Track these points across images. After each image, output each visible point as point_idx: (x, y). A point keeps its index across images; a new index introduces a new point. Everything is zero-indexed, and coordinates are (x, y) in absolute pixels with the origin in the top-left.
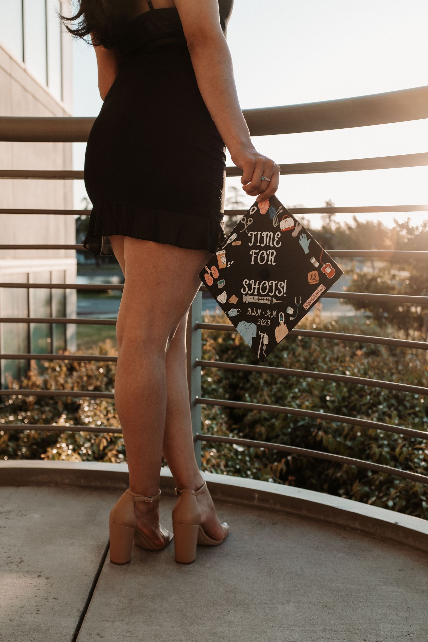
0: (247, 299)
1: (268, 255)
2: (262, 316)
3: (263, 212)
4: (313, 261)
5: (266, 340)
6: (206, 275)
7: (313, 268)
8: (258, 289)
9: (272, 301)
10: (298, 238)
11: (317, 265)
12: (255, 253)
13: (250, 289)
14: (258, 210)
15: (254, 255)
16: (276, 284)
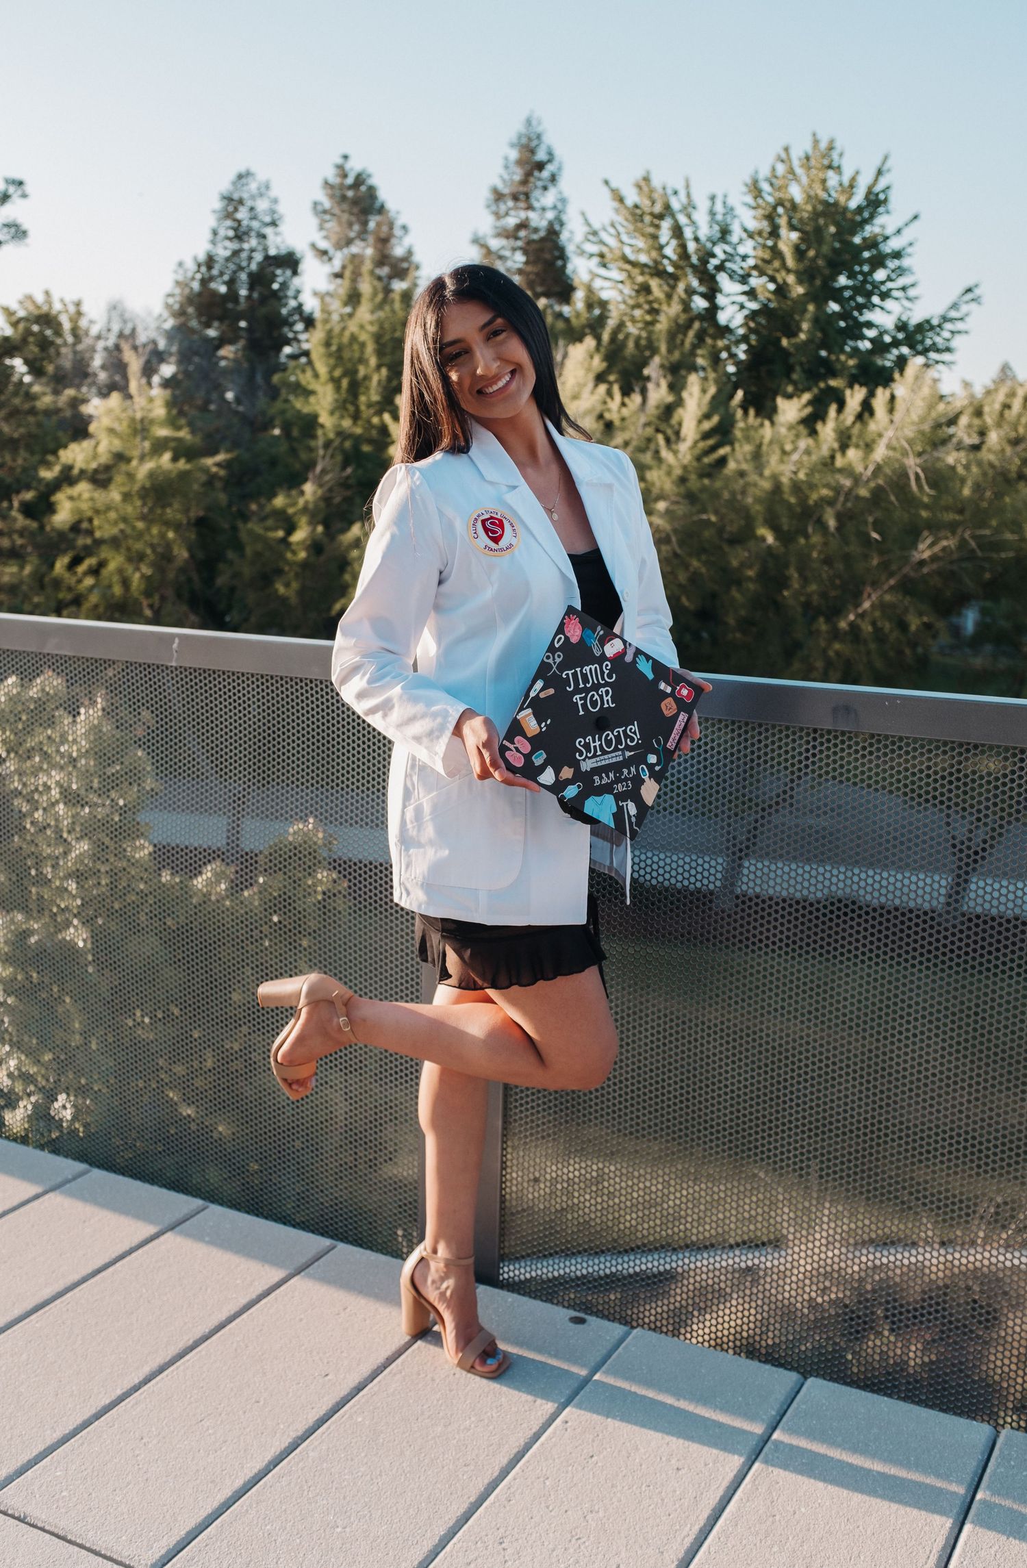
0: (586, 766)
1: (601, 697)
2: (618, 780)
3: (574, 640)
4: (662, 686)
5: (632, 808)
6: (508, 754)
7: (665, 695)
8: (601, 745)
9: (623, 755)
10: (634, 662)
11: (669, 690)
12: (581, 699)
13: (588, 750)
14: (567, 638)
15: (580, 703)
16: (625, 732)
